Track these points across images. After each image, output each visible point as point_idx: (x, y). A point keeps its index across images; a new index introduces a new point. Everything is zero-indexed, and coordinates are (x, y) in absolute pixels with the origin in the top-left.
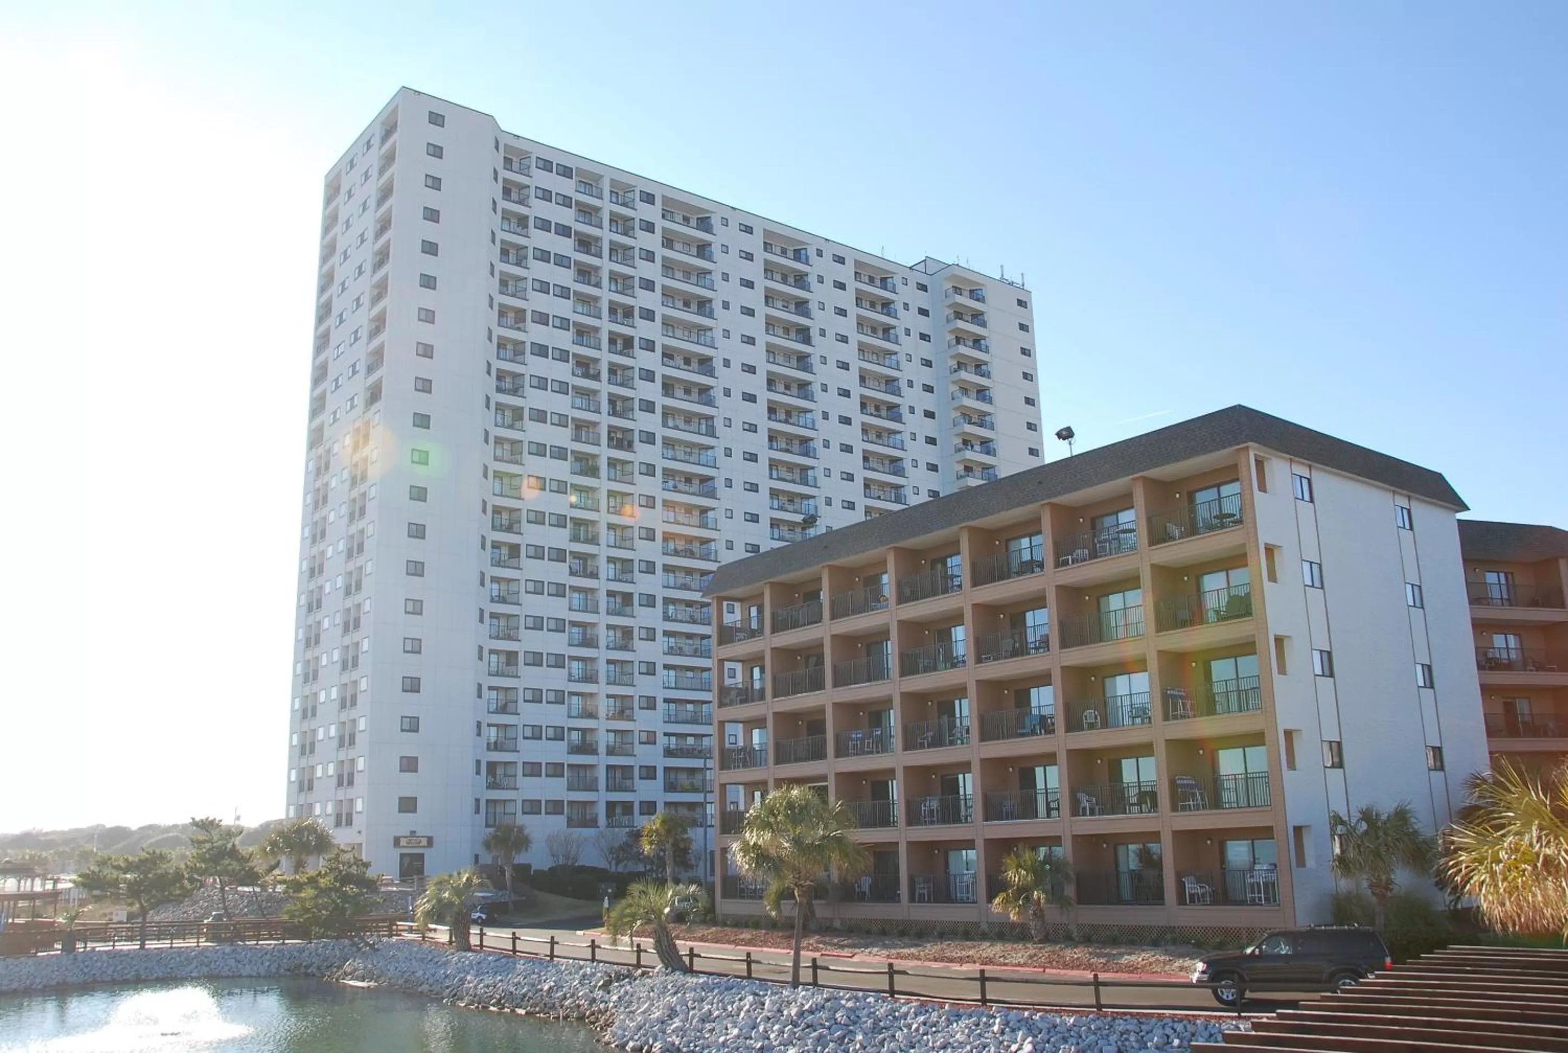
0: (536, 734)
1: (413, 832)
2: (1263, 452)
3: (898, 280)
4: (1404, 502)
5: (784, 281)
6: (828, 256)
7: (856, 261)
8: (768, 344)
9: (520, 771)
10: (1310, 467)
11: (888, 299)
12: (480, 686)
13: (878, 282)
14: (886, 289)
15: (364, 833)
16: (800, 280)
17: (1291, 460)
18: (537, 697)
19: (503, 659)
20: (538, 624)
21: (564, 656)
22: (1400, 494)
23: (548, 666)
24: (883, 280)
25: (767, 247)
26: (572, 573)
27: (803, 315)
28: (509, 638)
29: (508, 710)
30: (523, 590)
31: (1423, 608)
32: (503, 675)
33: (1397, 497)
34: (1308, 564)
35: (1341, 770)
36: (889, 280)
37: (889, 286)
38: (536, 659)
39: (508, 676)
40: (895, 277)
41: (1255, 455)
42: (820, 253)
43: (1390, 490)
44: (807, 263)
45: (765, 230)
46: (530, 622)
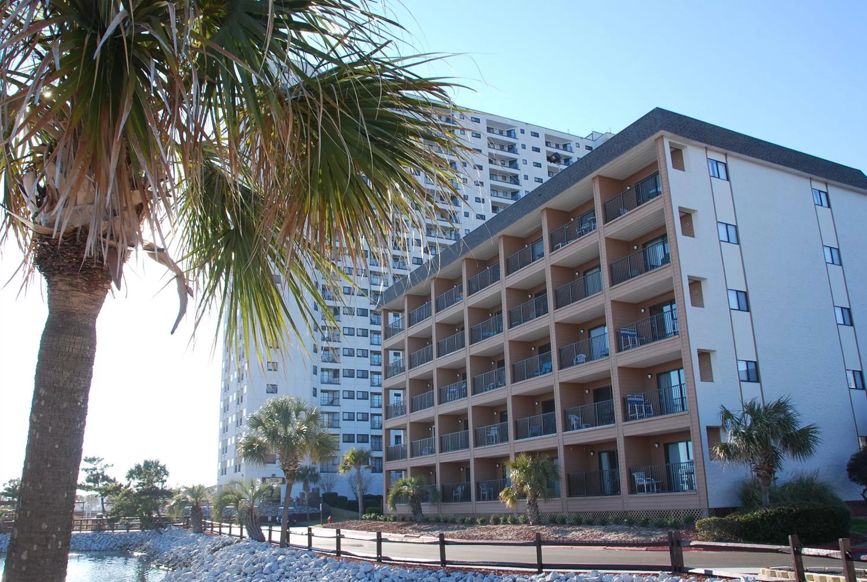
0: (351, 417)
1: (274, 475)
2: (679, 141)
3: (573, 145)
4: (823, 188)
5: (502, 149)
6: (528, 132)
7: (546, 135)
8: (492, 186)
9: (341, 439)
10: (726, 155)
11: (568, 156)
12: (315, 389)
13: (561, 147)
14: (567, 151)
15: (244, 475)
16: (512, 148)
17: (706, 148)
18: (351, 395)
19: (331, 374)
20: (351, 353)
21: (367, 371)
22: (816, 181)
23: (358, 377)
24: (565, 146)
25: (489, 130)
26: (372, 323)
27: (514, 168)
28: (334, 361)
29: (334, 403)
30: (341, 334)
31: (841, 265)
32: (331, 383)
33: (813, 182)
34: (724, 226)
35: (759, 384)
36: (568, 145)
37: (568, 149)
38: (351, 374)
39: (334, 384)
40: (571, 143)
41: (670, 143)
42: (523, 132)
43: (806, 178)
44: (515, 138)
45: (487, 120)
46: (346, 352)
